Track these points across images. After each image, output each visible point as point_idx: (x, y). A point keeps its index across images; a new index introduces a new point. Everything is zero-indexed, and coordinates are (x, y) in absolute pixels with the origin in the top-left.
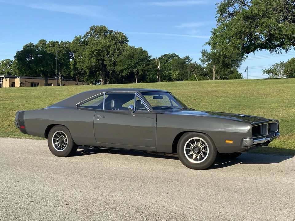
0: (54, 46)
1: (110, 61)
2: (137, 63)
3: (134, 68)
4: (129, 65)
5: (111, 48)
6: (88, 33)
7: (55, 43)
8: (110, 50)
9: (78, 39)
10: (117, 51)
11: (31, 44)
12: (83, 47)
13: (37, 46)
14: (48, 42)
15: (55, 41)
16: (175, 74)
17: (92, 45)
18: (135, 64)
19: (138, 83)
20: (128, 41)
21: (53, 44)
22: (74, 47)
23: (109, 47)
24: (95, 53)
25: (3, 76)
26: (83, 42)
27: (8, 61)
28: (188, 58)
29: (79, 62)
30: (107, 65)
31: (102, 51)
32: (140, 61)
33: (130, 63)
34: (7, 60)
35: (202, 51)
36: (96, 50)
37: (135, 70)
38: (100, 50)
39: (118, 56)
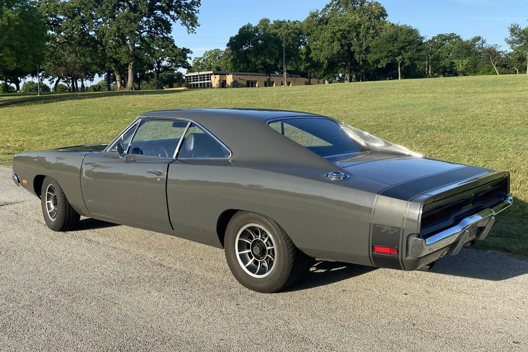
0: (280, 26)
1: (361, 46)
2: (403, 48)
3: (397, 56)
4: (391, 51)
5: (362, 26)
6: (328, 6)
7: (281, 22)
8: (361, 30)
9: (314, 15)
10: (371, 31)
11: (249, 26)
12: (320, 27)
13: (256, 29)
14: (272, 22)
15: (281, 20)
16: (462, 65)
17: (334, 24)
18: (400, 49)
19: (401, 79)
20: (386, 15)
21: (279, 24)
22: (308, 27)
23: (360, 25)
24: (338, 35)
25: (212, 72)
26: (321, 20)
27: (217, 52)
28: (479, 39)
29: (314, 49)
30: (354, 52)
31: (349, 32)
32: (407, 46)
33: (391, 48)
34: (216, 50)
35: (510, 26)
36: (340, 30)
37: (398, 59)
38: (345, 30)
39: (373, 37)
